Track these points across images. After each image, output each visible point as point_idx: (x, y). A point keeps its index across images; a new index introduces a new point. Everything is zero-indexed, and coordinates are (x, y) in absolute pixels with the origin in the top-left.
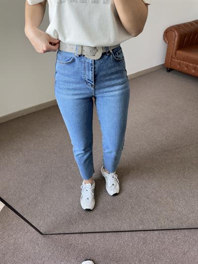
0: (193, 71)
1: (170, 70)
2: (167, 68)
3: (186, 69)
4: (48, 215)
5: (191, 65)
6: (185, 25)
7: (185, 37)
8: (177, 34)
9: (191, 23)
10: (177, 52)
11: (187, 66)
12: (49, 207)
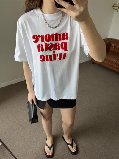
0: (107, 65)
4: (21, 149)
5: (105, 62)
12: (22, 144)
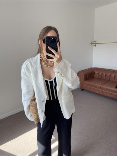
0: (94, 90)
1: (83, 90)
2: (81, 89)
3: (90, 89)
5: (92, 87)
6: (86, 70)
7: (87, 75)
8: (83, 75)
9: (88, 69)
10: (85, 82)
11: (90, 88)
